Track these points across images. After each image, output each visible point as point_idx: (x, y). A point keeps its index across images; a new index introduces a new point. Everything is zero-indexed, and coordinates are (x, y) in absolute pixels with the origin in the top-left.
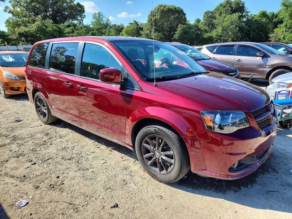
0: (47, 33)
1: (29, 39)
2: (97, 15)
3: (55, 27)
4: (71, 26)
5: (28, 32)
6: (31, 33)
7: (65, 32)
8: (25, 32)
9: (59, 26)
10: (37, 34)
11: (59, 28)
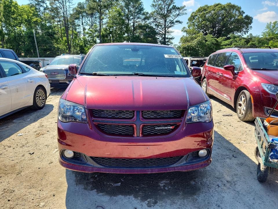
0: (206, 46)
1: (189, 52)
2: (272, 25)
3: (214, 41)
4: (231, 38)
5: (190, 46)
6: (192, 47)
7: (222, 44)
8: (188, 46)
9: (217, 40)
10: (197, 47)
11: (217, 41)
